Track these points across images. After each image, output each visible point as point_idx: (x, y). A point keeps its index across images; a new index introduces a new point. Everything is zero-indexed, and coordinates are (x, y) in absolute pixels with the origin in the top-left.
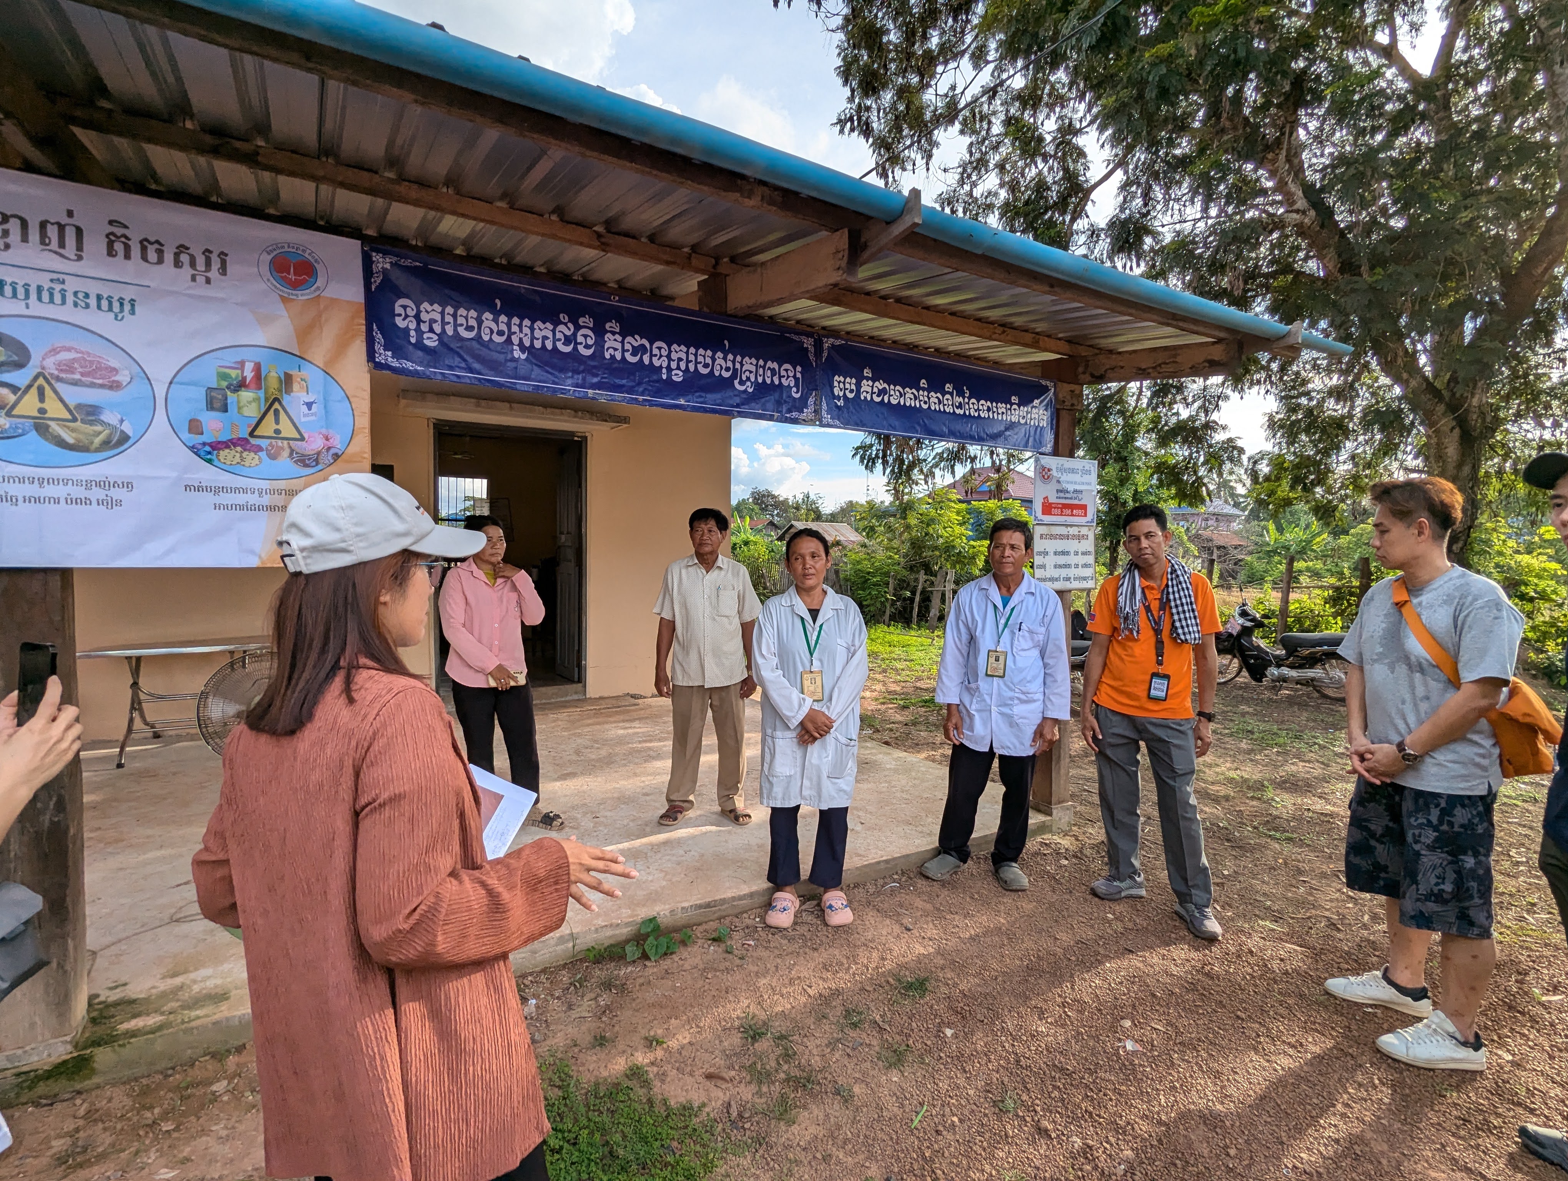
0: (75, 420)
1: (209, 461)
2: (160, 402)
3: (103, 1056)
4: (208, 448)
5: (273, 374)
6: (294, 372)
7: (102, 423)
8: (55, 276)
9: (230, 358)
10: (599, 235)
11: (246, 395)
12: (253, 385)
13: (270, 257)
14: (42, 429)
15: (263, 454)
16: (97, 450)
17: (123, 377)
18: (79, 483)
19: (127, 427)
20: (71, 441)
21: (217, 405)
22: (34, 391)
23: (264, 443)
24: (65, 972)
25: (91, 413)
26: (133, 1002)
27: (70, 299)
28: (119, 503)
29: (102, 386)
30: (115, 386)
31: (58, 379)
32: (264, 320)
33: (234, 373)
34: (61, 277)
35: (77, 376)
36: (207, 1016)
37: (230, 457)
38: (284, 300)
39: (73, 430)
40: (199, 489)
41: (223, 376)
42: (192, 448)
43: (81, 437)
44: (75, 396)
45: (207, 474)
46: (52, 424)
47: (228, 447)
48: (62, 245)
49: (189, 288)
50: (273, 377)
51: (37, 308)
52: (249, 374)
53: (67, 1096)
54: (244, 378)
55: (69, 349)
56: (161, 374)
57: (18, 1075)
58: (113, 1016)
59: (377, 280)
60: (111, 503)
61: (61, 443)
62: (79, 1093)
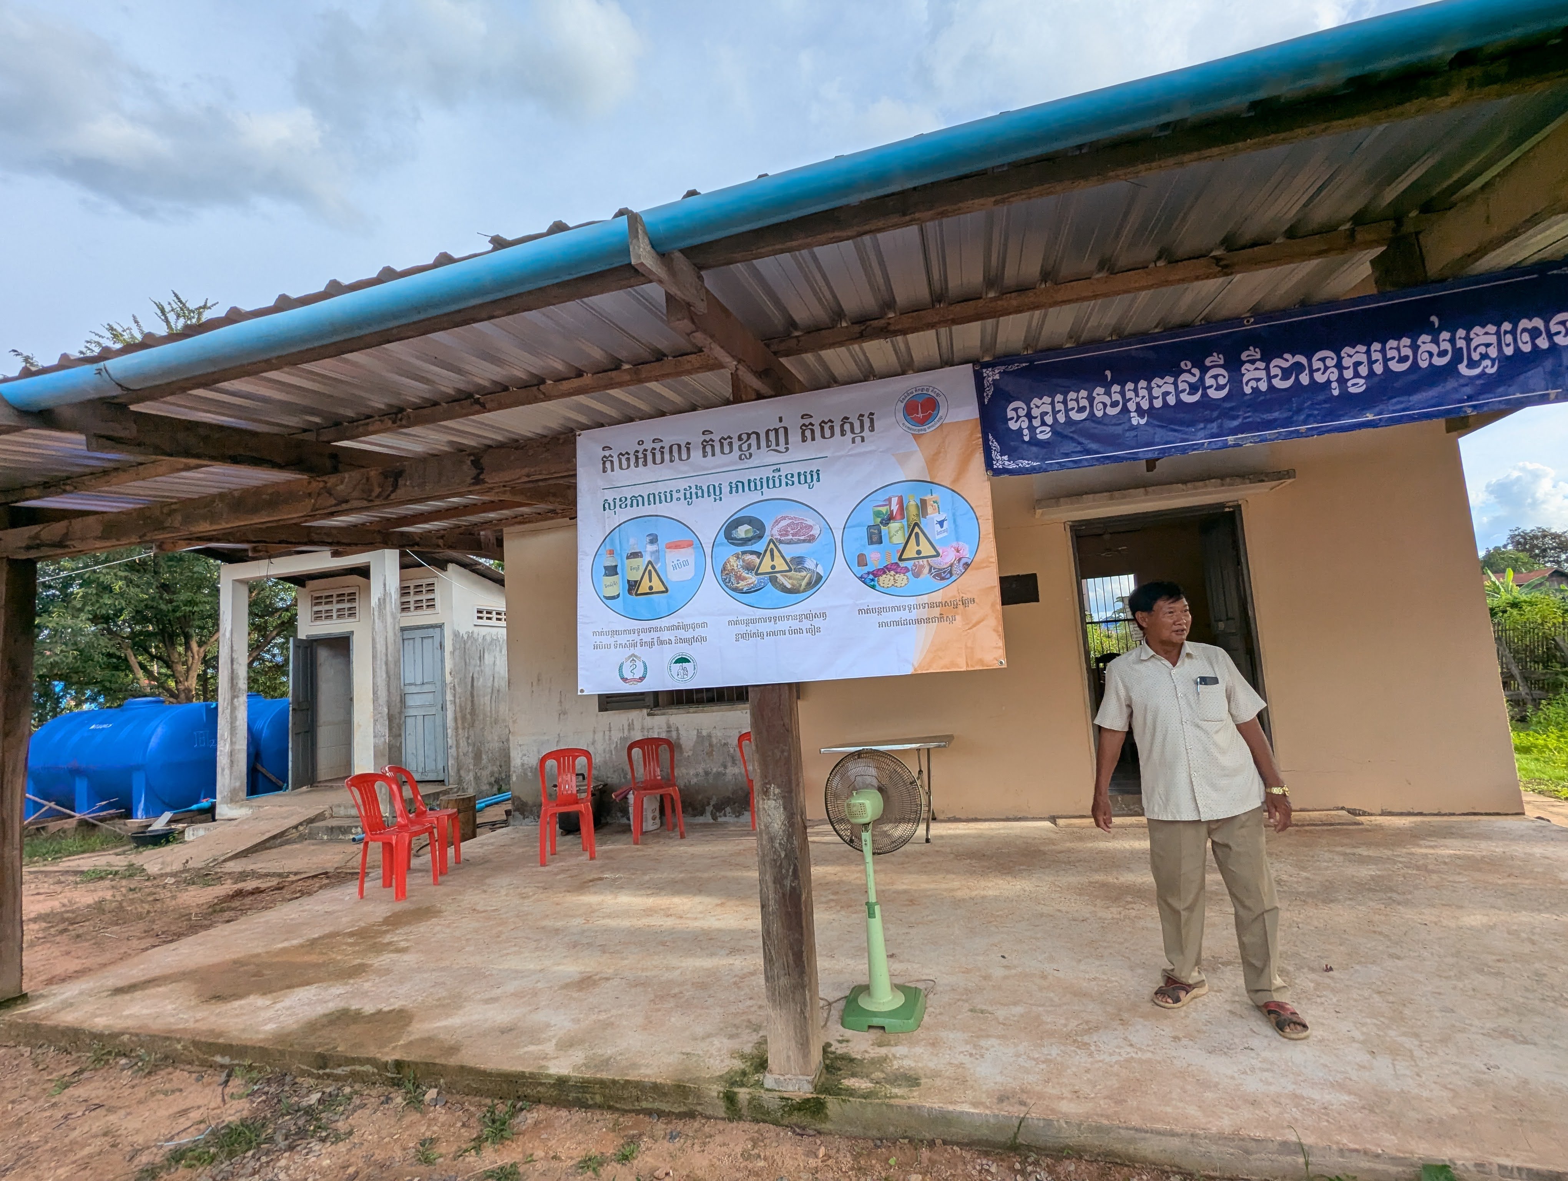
0: (790, 570)
1: (873, 587)
2: (839, 544)
3: (832, 1104)
4: (871, 577)
5: (912, 503)
6: (928, 497)
7: (806, 569)
8: (775, 467)
9: (881, 497)
10: (1217, 260)
11: (894, 526)
12: (898, 517)
13: (903, 405)
14: (773, 580)
15: (909, 574)
16: (804, 591)
17: (815, 532)
18: (795, 618)
19: (820, 570)
20: (789, 586)
21: (875, 538)
22: (768, 553)
23: (909, 564)
24: (805, 1018)
25: (798, 562)
26: (852, 1060)
27: (784, 480)
28: (819, 630)
29: (804, 541)
30: (811, 539)
31: (781, 542)
32: (903, 459)
33: (884, 510)
34: (778, 467)
35: (790, 537)
36: (902, 1097)
37: (886, 582)
38: (916, 437)
39: (790, 578)
40: (867, 611)
41: (877, 514)
42: (861, 578)
43: (795, 582)
44: (790, 551)
45: (873, 598)
46: (778, 575)
47: (885, 573)
48: (777, 445)
49: (852, 449)
50: (912, 504)
51: (769, 494)
52: (895, 508)
53: (811, 1132)
54: (892, 512)
55: (784, 518)
56: (837, 524)
57: (782, 1098)
58: (840, 1070)
59: (989, 392)
60: (814, 631)
61: (785, 590)
62: (819, 1133)
